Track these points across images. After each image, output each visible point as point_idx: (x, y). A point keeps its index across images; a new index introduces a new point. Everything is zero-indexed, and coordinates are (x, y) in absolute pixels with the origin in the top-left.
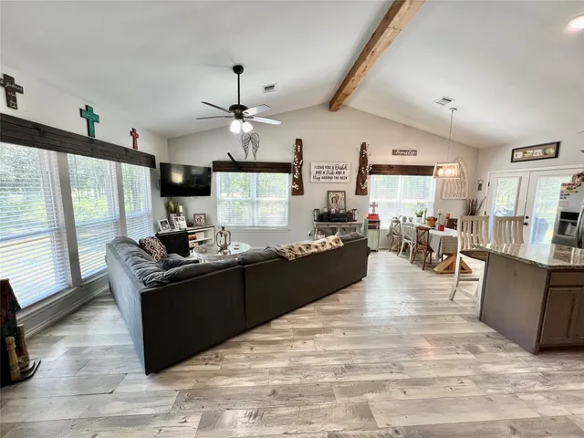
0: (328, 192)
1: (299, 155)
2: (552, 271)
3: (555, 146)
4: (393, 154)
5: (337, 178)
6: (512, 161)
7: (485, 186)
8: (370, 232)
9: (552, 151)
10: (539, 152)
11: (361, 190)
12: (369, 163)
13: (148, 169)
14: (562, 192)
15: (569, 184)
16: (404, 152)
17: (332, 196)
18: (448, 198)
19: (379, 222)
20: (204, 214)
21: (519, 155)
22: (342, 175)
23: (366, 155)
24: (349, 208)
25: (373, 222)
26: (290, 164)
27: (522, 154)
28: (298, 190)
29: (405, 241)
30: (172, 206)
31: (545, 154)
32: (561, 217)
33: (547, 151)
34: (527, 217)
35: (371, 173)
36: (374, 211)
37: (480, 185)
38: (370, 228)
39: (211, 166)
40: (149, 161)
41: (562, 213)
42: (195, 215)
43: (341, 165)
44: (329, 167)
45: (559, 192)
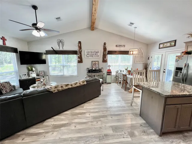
0: (92, 61)
1: (80, 47)
2: (167, 98)
3: (174, 41)
4: (116, 47)
5: (95, 56)
6: (159, 48)
7: (150, 58)
8: (108, 76)
9: (173, 44)
10: (169, 44)
11: (105, 61)
12: (107, 50)
13: (15, 54)
14: (176, 59)
15: (179, 56)
16: (120, 46)
17: (94, 63)
18: (137, 62)
19: (111, 72)
20: (44, 71)
21: (161, 46)
22: (97, 55)
23: (105, 47)
24: (100, 68)
25: (109, 73)
26: (77, 51)
27: (163, 45)
28: (80, 61)
29: (120, 79)
30: (30, 68)
31: (171, 45)
32: (176, 70)
33: (171, 44)
34: (165, 70)
35: (108, 54)
36: (109, 68)
37: (149, 58)
38: (108, 74)
39: (45, 52)
40: (15, 50)
41: (176, 68)
42: (39, 71)
43: (96, 51)
44: (92, 52)
45: (175, 59)
